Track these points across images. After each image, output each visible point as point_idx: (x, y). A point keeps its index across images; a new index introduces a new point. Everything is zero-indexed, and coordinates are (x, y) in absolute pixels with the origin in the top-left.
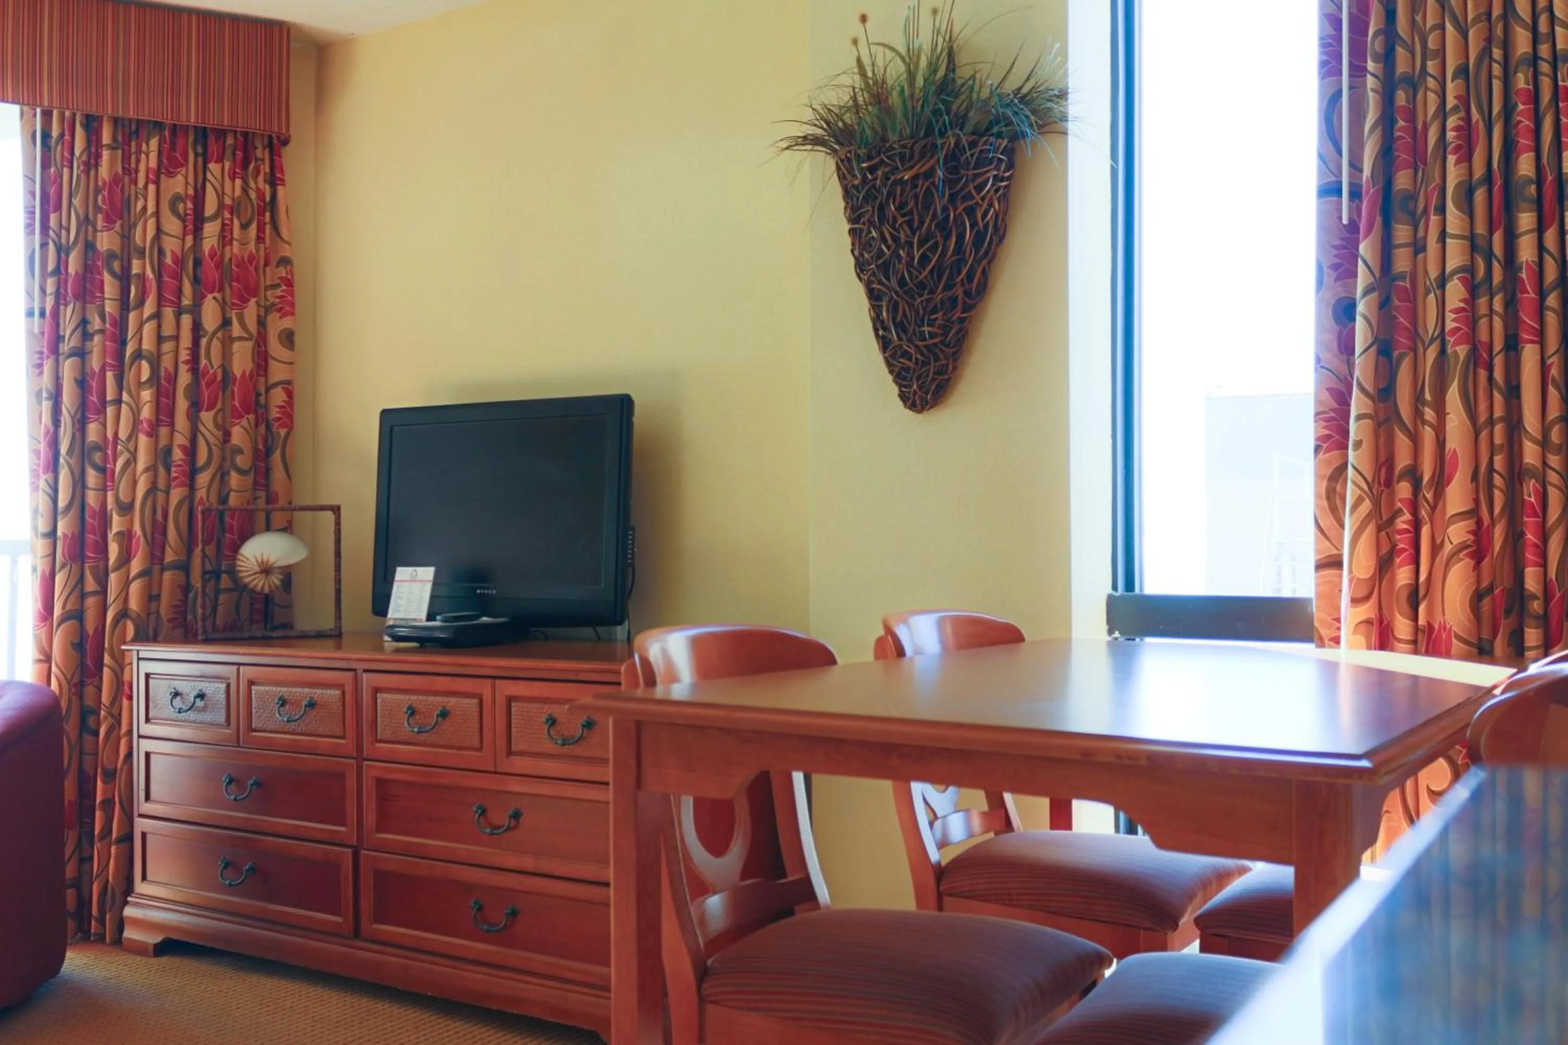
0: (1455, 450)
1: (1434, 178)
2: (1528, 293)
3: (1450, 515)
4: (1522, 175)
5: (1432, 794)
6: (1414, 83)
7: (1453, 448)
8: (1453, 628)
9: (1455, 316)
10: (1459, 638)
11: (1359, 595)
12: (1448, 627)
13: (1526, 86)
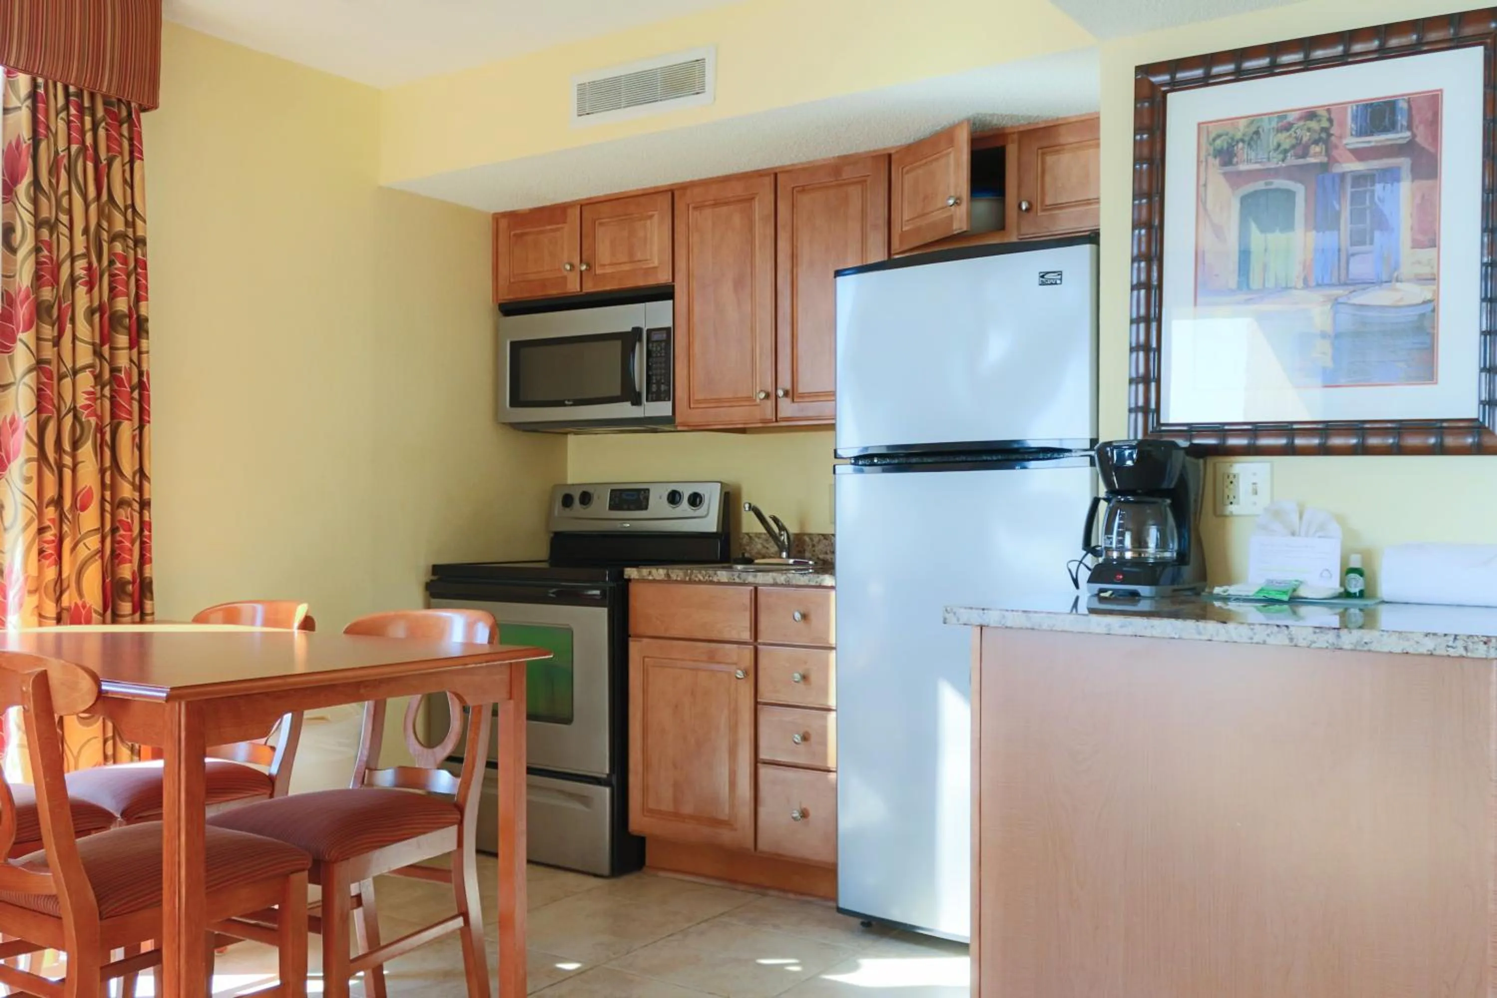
0: (90, 488)
1: (69, 298)
2: (125, 387)
3: (85, 531)
4: (119, 310)
5: (80, 719)
6: (53, 227)
7: (88, 486)
8: (93, 606)
9: (87, 396)
10: (96, 612)
11: (33, 588)
12: (88, 606)
13: (122, 253)
